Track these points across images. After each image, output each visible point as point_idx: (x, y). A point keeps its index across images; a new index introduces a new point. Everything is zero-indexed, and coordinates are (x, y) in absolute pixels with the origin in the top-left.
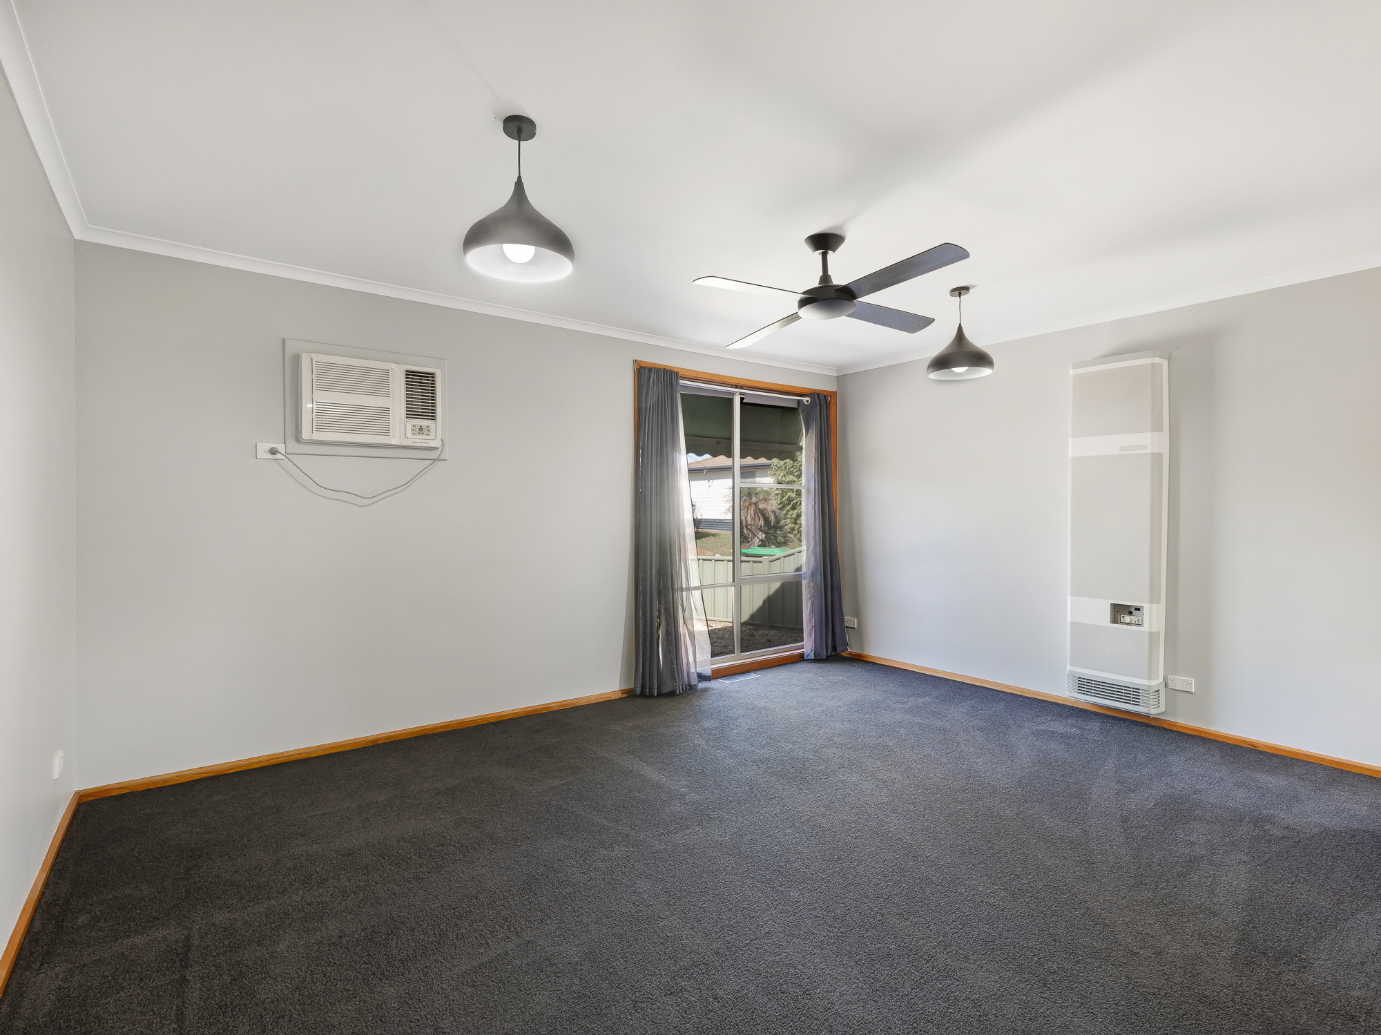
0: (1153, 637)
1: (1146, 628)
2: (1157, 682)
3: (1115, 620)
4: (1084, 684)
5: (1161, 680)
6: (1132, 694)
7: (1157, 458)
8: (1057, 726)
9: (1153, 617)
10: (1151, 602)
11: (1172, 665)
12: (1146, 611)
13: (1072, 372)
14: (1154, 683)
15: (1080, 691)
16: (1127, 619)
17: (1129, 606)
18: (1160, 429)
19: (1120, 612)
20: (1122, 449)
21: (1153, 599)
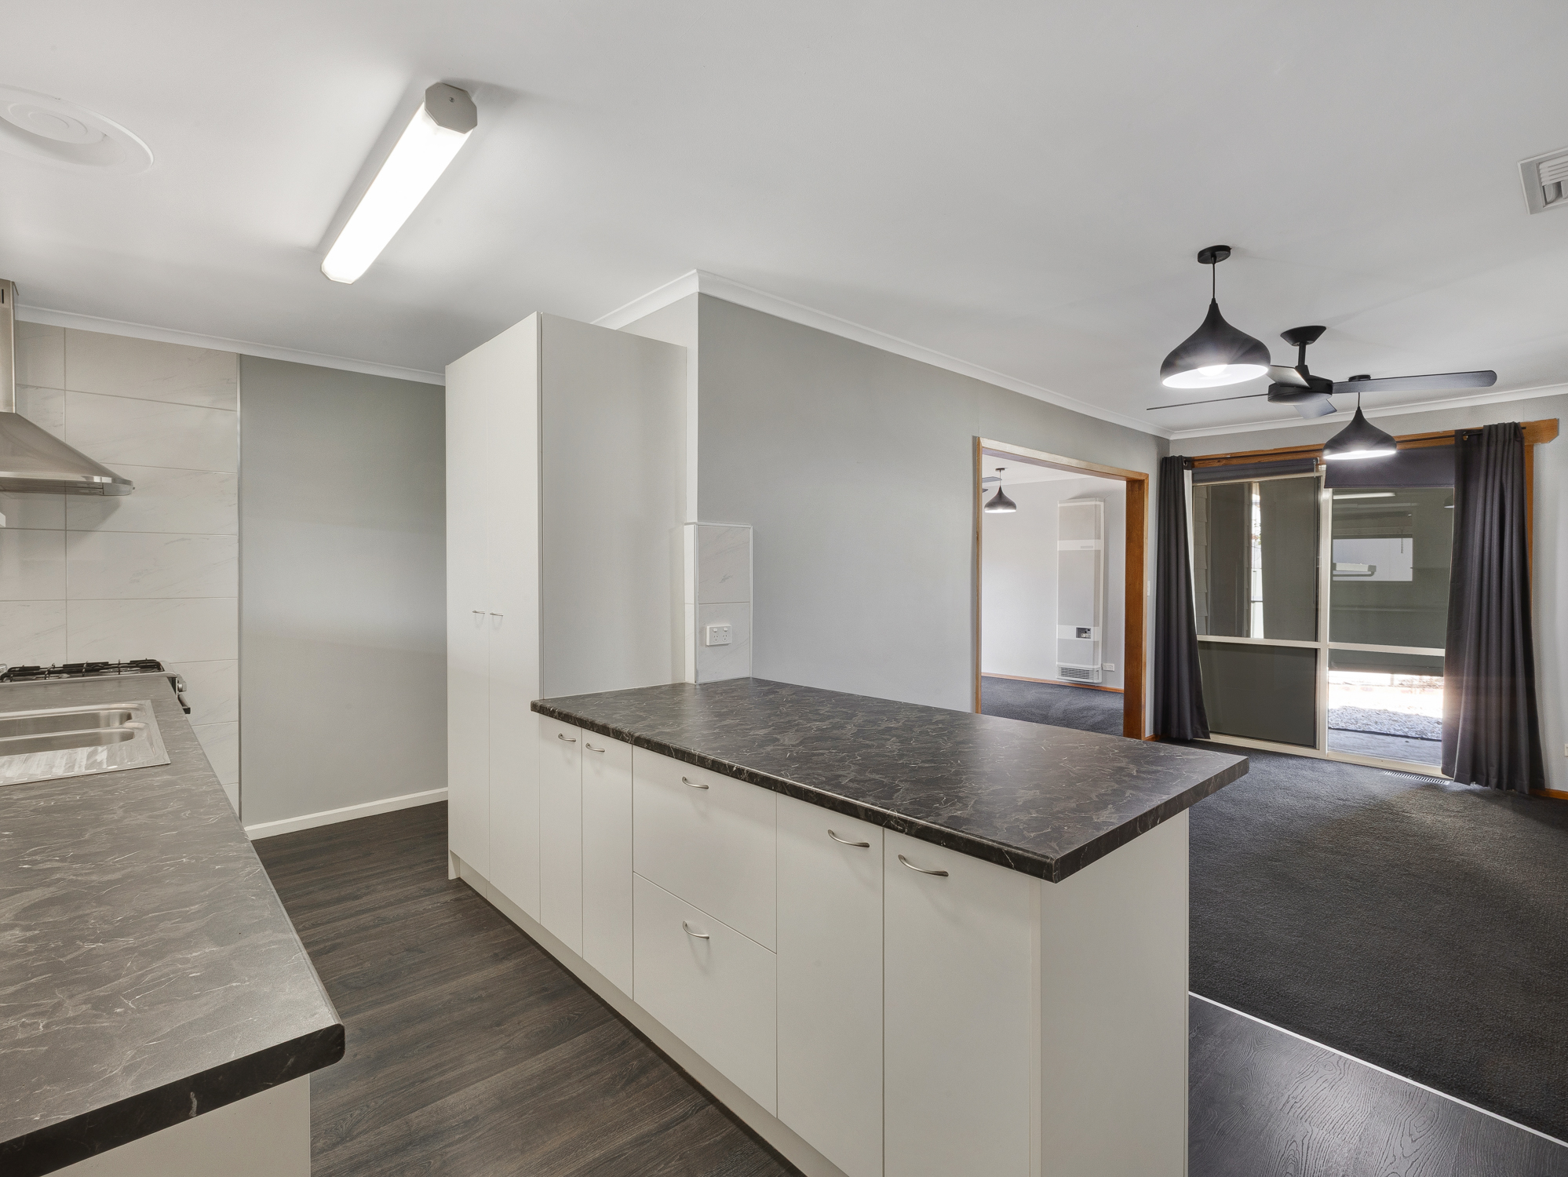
0: (1095, 643)
1: (1092, 639)
2: (1098, 666)
3: (1079, 636)
4: (1065, 671)
5: (1099, 666)
6: (1085, 673)
7: (1098, 552)
8: (1049, 691)
9: (1096, 634)
10: (1094, 626)
11: (1105, 659)
12: (1092, 630)
13: (1059, 505)
14: (1095, 667)
15: (1063, 675)
16: (1084, 635)
17: (1085, 629)
18: (1099, 538)
19: (1081, 632)
20: (1082, 547)
21: (1096, 624)
